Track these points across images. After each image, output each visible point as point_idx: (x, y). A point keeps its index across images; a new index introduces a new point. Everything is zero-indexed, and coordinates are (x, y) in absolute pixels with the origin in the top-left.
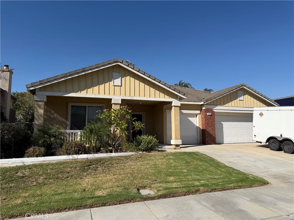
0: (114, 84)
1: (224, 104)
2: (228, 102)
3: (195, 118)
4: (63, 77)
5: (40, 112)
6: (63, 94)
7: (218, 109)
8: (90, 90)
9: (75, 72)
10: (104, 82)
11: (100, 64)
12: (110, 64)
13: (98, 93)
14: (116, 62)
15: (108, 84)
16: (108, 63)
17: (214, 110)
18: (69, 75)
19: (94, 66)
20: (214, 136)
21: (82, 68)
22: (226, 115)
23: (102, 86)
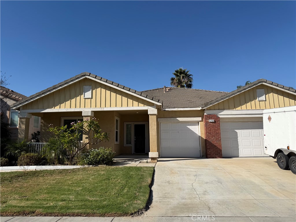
0: (84, 97)
1: (235, 107)
2: (241, 105)
3: (197, 127)
4: (37, 96)
5: (22, 127)
6: (41, 110)
7: (225, 114)
8: (63, 105)
9: (47, 90)
10: (76, 96)
11: (69, 80)
12: (78, 78)
13: (69, 107)
14: (84, 75)
15: (79, 97)
16: (76, 77)
17: (219, 116)
18: (43, 93)
19: (63, 83)
20: (219, 147)
21: (53, 85)
22: (242, 121)
23: (73, 100)
